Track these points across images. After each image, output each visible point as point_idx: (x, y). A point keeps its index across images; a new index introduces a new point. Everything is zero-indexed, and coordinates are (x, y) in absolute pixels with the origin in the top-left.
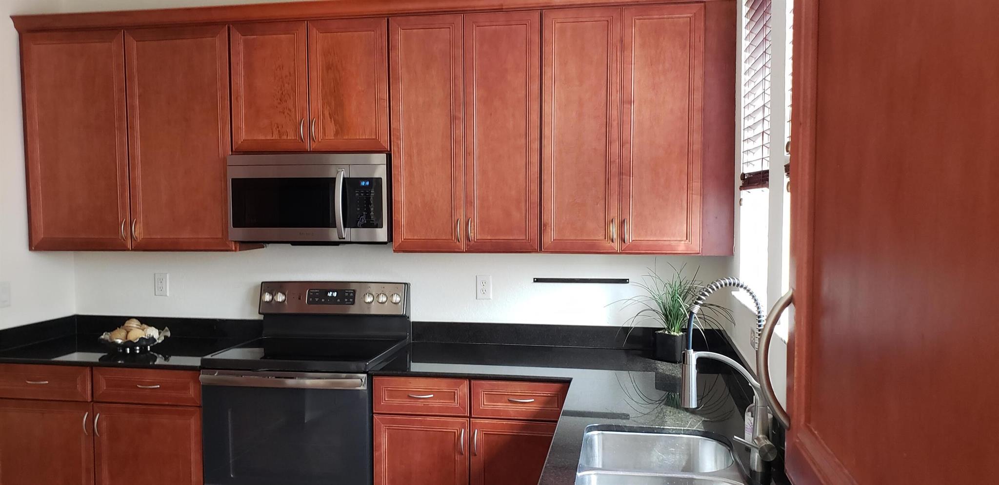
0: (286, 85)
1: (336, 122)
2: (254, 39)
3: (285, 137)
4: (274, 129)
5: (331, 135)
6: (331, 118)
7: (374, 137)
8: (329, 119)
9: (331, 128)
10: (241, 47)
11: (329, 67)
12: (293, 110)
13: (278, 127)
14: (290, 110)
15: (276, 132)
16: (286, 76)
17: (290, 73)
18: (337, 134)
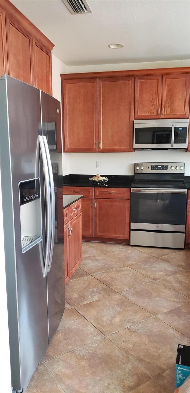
0: (154, 97)
1: (170, 109)
2: (144, 81)
3: (153, 114)
4: (149, 112)
5: (168, 113)
6: (169, 107)
7: (183, 114)
8: (168, 108)
9: (169, 111)
10: (139, 84)
11: (169, 90)
12: (156, 105)
13: (150, 111)
14: (155, 105)
15: (150, 112)
16: (154, 93)
17: (155, 93)
18: (170, 113)
